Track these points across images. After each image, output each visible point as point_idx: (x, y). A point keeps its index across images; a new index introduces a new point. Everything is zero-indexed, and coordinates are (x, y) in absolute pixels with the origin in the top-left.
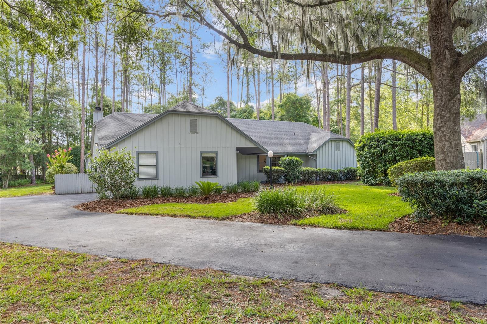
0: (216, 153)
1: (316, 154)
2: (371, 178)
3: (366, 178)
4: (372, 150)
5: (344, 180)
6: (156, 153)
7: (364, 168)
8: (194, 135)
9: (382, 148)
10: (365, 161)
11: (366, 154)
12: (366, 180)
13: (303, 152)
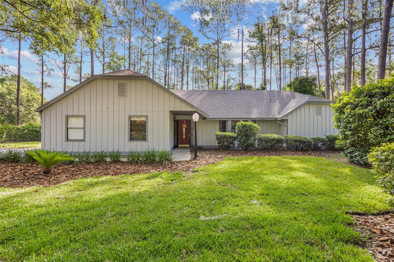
0: (146, 117)
1: (288, 120)
2: (357, 154)
3: (350, 153)
4: (359, 111)
5: (324, 151)
6: (84, 117)
7: (346, 137)
8: (122, 99)
9: (378, 106)
10: (346, 127)
11: (347, 117)
12: (349, 155)
13: (271, 117)
